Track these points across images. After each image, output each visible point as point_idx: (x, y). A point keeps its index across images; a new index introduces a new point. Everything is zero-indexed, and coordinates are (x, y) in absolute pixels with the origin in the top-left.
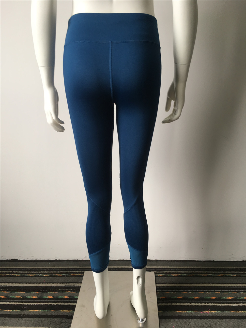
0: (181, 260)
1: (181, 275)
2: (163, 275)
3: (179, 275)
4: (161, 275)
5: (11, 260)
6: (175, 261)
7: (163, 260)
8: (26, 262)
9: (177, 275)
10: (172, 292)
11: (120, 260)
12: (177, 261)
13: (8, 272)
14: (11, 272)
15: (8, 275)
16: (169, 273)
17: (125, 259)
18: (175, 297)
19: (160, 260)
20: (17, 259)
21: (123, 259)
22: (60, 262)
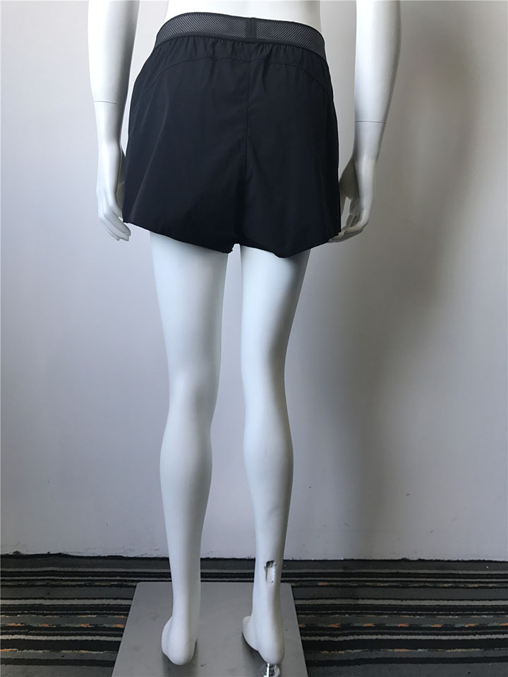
0: (471, 559)
1: (485, 585)
2: (450, 585)
3: (482, 585)
4: (446, 585)
5: (108, 556)
6: (458, 561)
7: (434, 559)
8: (145, 561)
9: (476, 585)
10: (485, 616)
11: (345, 560)
12: (463, 561)
13: (113, 578)
14: (118, 578)
15: (116, 583)
16: (460, 582)
17: (355, 558)
18: (495, 624)
19: (428, 559)
20: (121, 555)
21: (351, 558)
22: (219, 562)
